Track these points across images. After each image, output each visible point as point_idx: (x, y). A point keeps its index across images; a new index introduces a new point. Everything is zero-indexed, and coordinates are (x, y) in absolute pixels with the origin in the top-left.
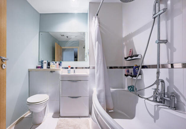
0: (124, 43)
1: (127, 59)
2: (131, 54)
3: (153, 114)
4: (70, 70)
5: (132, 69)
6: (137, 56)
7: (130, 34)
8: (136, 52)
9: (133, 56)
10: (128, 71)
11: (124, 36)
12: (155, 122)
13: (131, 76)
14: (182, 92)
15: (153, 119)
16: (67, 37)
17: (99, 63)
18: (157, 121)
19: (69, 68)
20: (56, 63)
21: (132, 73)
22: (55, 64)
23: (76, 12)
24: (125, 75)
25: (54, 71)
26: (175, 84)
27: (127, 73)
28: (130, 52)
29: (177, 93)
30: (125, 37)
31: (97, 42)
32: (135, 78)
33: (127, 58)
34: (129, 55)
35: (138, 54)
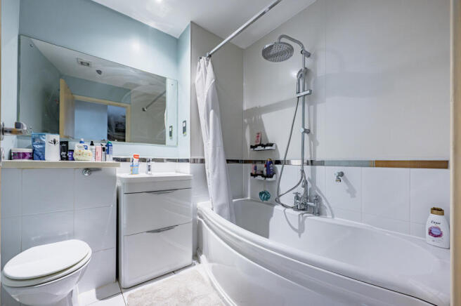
0: (246, 121)
1: (256, 149)
2: (259, 140)
3: (297, 227)
4: (138, 166)
5: (263, 165)
6: (271, 145)
7: (256, 107)
8: (267, 139)
9: (262, 144)
10: (255, 168)
11: (245, 108)
12: (300, 236)
13: (263, 176)
14: (324, 194)
15: (297, 234)
16: (99, 72)
17: (217, 152)
18: (302, 235)
19: (136, 161)
20: (92, 144)
21: (262, 172)
22: (89, 147)
23: (152, 24)
24: (252, 175)
25: (98, 170)
26: (318, 185)
27: (254, 173)
28: (258, 137)
29: (320, 195)
30: (247, 110)
31: (212, 112)
32: (269, 179)
33: (256, 146)
34: (256, 142)
35: (270, 142)
